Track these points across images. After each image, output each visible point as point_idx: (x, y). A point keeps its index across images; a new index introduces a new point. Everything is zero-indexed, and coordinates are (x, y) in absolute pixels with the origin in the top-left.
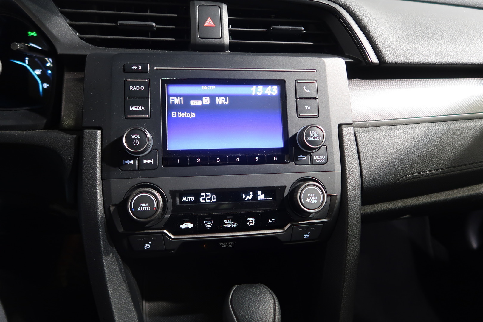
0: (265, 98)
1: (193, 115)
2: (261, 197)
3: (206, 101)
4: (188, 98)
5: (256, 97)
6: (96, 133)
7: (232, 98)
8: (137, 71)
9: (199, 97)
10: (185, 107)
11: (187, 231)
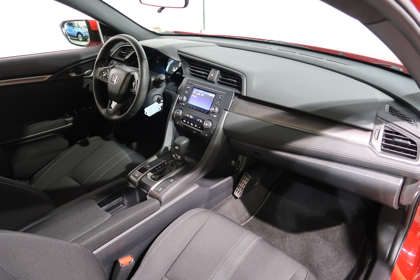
0: (211, 97)
1: (196, 97)
2: (201, 121)
3: (200, 94)
4: (197, 92)
5: (210, 96)
6: (178, 95)
7: (205, 95)
8: (190, 84)
9: (198, 93)
10: (195, 94)
11: (184, 122)
